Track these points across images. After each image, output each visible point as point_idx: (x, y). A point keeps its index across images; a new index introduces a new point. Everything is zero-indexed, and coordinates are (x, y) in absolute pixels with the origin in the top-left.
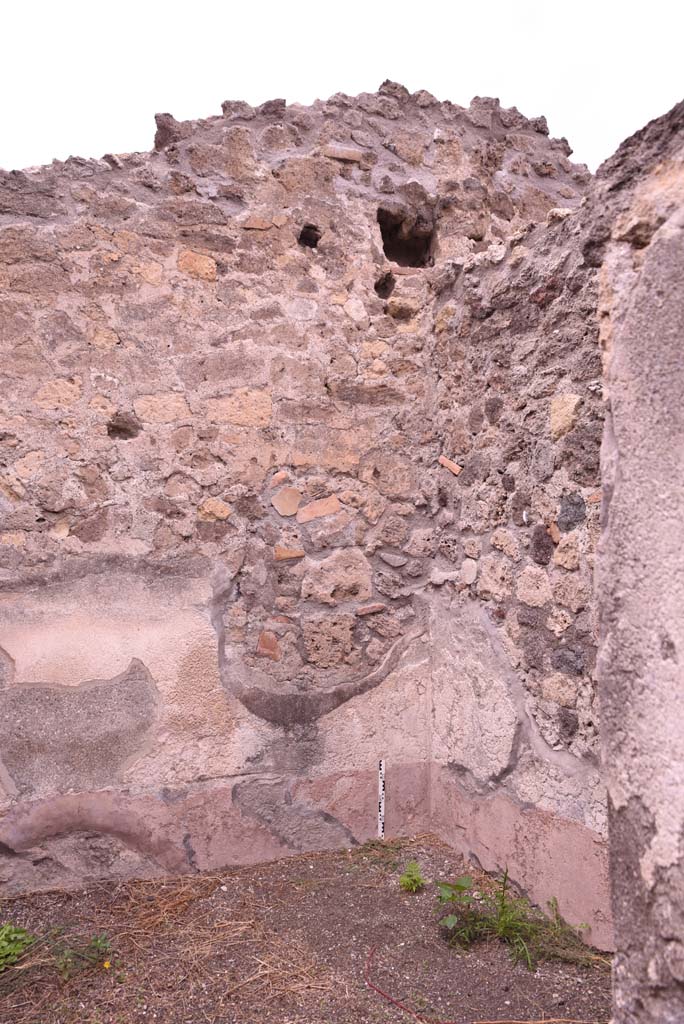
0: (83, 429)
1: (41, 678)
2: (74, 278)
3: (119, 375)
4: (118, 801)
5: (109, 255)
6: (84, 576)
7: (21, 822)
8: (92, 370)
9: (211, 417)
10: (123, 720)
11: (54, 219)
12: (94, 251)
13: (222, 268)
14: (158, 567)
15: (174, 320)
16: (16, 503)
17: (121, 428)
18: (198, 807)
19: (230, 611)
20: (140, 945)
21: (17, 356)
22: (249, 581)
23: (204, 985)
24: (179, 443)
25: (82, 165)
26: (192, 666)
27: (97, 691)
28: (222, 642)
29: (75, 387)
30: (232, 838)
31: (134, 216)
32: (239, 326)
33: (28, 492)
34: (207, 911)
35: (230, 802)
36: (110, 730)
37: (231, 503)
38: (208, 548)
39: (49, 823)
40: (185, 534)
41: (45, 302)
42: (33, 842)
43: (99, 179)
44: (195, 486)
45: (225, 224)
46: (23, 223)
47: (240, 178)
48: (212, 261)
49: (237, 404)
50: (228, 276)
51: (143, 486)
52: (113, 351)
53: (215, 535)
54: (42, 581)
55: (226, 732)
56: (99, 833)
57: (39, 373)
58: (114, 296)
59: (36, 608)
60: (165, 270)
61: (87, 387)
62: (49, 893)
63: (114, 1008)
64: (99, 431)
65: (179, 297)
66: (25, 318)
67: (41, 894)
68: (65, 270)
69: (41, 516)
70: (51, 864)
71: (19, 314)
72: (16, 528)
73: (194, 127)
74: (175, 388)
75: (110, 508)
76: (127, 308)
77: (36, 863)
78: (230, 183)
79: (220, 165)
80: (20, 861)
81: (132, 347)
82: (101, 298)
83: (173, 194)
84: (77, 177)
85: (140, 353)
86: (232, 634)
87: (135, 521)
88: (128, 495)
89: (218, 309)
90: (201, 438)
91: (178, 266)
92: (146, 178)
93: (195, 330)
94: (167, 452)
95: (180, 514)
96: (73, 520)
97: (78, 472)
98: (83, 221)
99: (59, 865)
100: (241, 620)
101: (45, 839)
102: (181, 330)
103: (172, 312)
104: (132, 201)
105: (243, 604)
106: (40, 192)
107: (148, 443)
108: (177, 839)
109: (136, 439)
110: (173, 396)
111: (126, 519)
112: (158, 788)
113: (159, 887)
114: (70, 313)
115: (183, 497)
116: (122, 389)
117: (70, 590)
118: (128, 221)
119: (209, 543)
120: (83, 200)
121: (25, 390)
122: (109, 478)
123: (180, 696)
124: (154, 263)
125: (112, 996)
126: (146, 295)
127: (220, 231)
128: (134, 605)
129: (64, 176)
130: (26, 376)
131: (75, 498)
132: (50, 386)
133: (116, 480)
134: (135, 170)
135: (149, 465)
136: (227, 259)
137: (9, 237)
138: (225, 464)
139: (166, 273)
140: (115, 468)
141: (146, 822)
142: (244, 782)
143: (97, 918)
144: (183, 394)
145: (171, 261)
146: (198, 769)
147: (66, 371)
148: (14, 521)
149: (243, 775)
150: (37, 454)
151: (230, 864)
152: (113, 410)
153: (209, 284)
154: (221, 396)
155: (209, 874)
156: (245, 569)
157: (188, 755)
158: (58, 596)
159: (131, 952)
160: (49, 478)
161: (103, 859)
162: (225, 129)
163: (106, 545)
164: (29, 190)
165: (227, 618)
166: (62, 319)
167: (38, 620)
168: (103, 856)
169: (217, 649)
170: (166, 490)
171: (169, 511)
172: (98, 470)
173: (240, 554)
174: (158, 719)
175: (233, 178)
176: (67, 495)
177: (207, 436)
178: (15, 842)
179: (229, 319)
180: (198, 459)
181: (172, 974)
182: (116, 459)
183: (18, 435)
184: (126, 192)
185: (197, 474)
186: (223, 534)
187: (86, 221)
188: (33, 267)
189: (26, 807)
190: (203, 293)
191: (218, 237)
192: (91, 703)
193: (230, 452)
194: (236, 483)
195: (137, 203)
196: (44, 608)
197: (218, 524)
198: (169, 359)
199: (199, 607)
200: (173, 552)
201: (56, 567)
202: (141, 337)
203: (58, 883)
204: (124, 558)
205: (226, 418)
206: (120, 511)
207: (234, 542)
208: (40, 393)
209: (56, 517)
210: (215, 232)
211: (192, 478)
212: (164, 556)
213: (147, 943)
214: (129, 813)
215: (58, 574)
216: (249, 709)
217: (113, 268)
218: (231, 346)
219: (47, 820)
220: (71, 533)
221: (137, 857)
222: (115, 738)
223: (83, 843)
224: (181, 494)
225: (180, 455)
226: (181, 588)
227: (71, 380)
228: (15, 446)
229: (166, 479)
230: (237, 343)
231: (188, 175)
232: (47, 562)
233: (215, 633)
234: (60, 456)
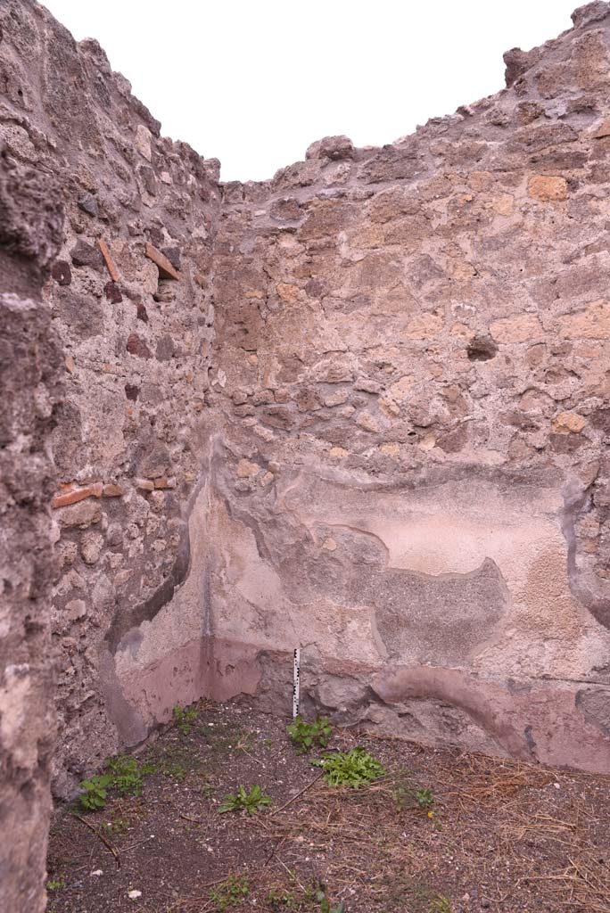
0: (446, 354)
1: (408, 566)
2: (435, 224)
3: (476, 303)
4: (467, 681)
5: (464, 197)
6: (445, 482)
7: (389, 680)
8: (452, 301)
9: (564, 333)
10: (475, 611)
11: (417, 177)
12: (451, 197)
13: (572, 185)
14: (512, 476)
15: (526, 245)
16: (393, 420)
17: (480, 351)
18: (541, 703)
19: (582, 522)
20: (465, 808)
21: (391, 298)
22: (603, 493)
23: (508, 863)
24: (532, 361)
25: (438, 123)
26: (540, 571)
27: (454, 583)
28: (573, 551)
29: (438, 318)
30: (573, 741)
31: (485, 157)
32: (592, 240)
33: (402, 410)
34: (533, 800)
35: (573, 706)
36: (464, 618)
37: (585, 416)
38: (561, 460)
39: (410, 686)
40: (538, 446)
41: (413, 249)
42: (400, 699)
43: (453, 132)
44: (548, 401)
45: (576, 140)
46: (394, 187)
47: (592, 86)
48: (562, 181)
49: (592, 318)
50: (579, 192)
51: (499, 402)
52: (470, 282)
53: (568, 447)
54: (412, 485)
55: (573, 637)
56: (451, 704)
57: (409, 310)
58: (470, 233)
59: (407, 507)
60: (515, 200)
61: (448, 317)
62: (408, 742)
63: (428, 848)
64: (459, 355)
65: (530, 222)
66: (397, 265)
67: (402, 741)
68: (428, 219)
69: (412, 430)
70: (412, 720)
71: (393, 263)
72: (393, 441)
73: (542, 51)
74: (528, 310)
75: (470, 422)
76: (482, 241)
77: (401, 715)
78: (580, 95)
79: (569, 82)
80: (389, 711)
81: (487, 276)
82: (458, 237)
83: (521, 125)
84: (434, 136)
85: (494, 281)
86: (584, 543)
87: (492, 434)
88: (486, 411)
89: (569, 226)
90: (555, 355)
91: (528, 193)
92: (495, 117)
93: (547, 251)
94: (521, 370)
95: (534, 428)
96: (438, 433)
97: (441, 392)
98: (441, 173)
99: (417, 722)
100: (594, 531)
101: (408, 698)
102: (532, 253)
103: (524, 238)
104: (483, 142)
105: (596, 515)
106: (405, 157)
107: (504, 363)
108: (519, 727)
109: (493, 359)
110: (526, 316)
111: (483, 432)
112: (504, 677)
113: (498, 765)
114: (433, 255)
115: (536, 411)
116: (479, 316)
117: (434, 494)
118: (481, 162)
119: (562, 455)
120: (441, 154)
121: (398, 326)
122: (469, 397)
123: (528, 596)
124: (505, 195)
125: (429, 838)
126: (498, 226)
127: (570, 148)
128: (488, 509)
129: (424, 138)
130: (399, 314)
131: (439, 415)
132: (418, 320)
133: (475, 397)
134: (485, 114)
135: (505, 382)
136: (578, 174)
137: (383, 201)
138: (579, 378)
139: (517, 202)
140: (474, 387)
141: (491, 705)
142: (589, 689)
143: (438, 774)
144: (536, 314)
145: (521, 190)
146: (543, 668)
147: (431, 306)
148: (391, 434)
149: (588, 682)
150: (407, 378)
151: (570, 764)
152: (471, 335)
153: (560, 204)
154: (574, 312)
155: (547, 768)
156: (599, 481)
157: (534, 652)
158: (424, 498)
159: (456, 810)
160: (418, 398)
161: (453, 727)
162: (574, 41)
163: (466, 456)
164: (397, 158)
165: (578, 528)
166: (427, 261)
167: (407, 517)
168: (453, 724)
169: (566, 557)
170: (521, 406)
171: (523, 425)
172: (459, 389)
173: (594, 466)
174: (507, 614)
175: (584, 89)
176: (432, 412)
177: (561, 352)
178: (384, 694)
179: (581, 234)
180: (552, 374)
181: (483, 841)
182: (474, 379)
183: (393, 364)
184: (477, 136)
185: (551, 389)
186: (577, 445)
187: (443, 172)
188: (402, 222)
189: (393, 669)
190: (553, 213)
191: (567, 154)
192: (448, 592)
193: (584, 367)
194: (591, 396)
195: (488, 144)
196: (412, 508)
197: (571, 437)
198: (521, 282)
199: (550, 515)
200: (527, 463)
201: (423, 474)
202: (495, 266)
203: (415, 736)
204: (481, 467)
205: (580, 332)
206: (478, 425)
207: (588, 454)
208: (410, 327)
209: (425, 431)
210: (565, 151)
211: (546, 393)
212: (518, 466)
213: (472, 808)
214: (477, 694)
215: (424, 479)
216: (598, 619)
217: (468, 208)
218: (585, 261)
219: (410, 683)
220: (437, 444)
221: (482, 734)
222: (467, 625)
223: (437, 709)
224: (535, 409)
225: (534, 372)
226: (533, 496)
227: (435, 313)
228: (391, 373)
229: (521, 395)
230: (590, 257)
231: (536, 101)
232: (417, 469)
233: (565, 541)
234: (427, 379)
